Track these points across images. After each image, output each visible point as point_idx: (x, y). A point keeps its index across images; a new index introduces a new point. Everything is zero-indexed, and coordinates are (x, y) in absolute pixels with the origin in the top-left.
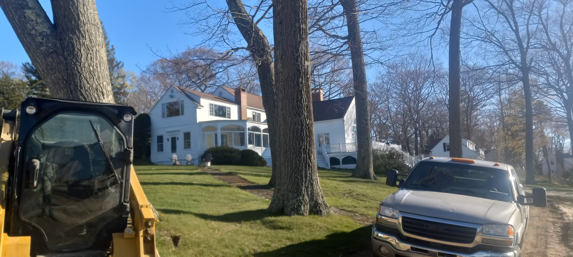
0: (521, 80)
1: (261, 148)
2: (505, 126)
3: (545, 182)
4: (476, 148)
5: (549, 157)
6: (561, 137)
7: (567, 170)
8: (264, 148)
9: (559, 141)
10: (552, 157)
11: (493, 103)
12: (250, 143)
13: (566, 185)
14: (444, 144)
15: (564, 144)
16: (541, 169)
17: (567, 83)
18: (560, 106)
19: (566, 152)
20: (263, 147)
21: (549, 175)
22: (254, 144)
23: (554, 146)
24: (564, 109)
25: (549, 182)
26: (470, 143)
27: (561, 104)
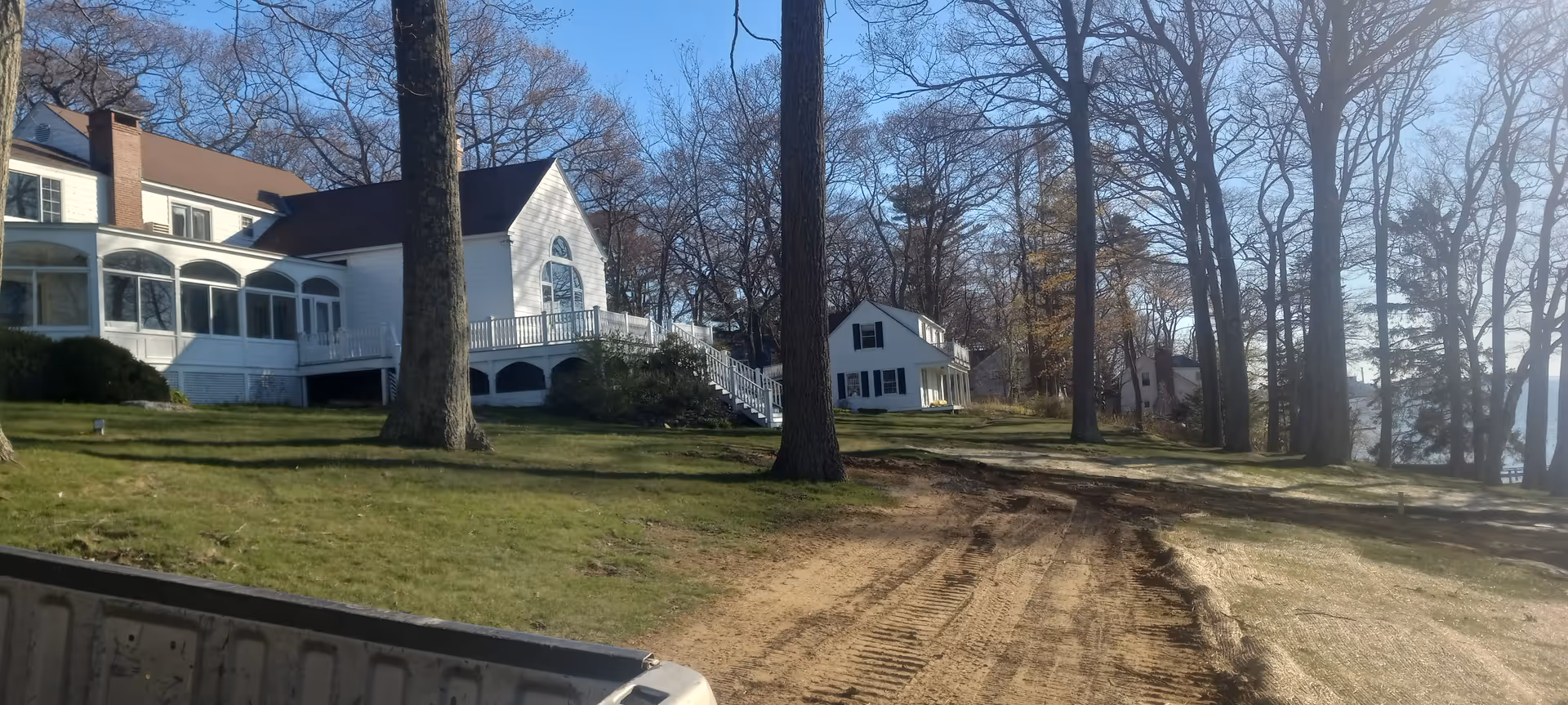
0: (1066, 123)
1: (171, 333)
2: (1030, 280)
3: (1126, 433)
4: (948, 338)
5: (1139, 365)
6: (1168, 313)
7: (1181, 398)
8: (190, 335)
9: (1165, 323)
10: (1146, 366)
11: (999, 216)
12: (116, 314)
13: (1181, 443)
14: (856, 327)
15: (1175, 331)
16: (1119, 397)
17: (1192, 154)
18: (1169, 220)
19: (1179, 353)
20: (184, 329)
21: (1138, 412)
22: (136, 320)
23: (1151, 337)
24: (1179, 229)
25: (1137, 434)
26: (930, 324)
27: (1172, 214)
